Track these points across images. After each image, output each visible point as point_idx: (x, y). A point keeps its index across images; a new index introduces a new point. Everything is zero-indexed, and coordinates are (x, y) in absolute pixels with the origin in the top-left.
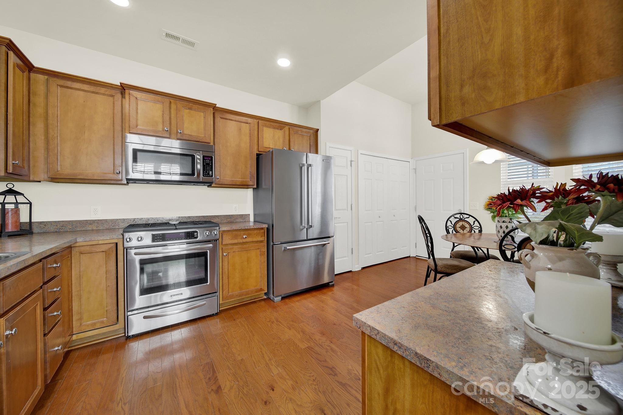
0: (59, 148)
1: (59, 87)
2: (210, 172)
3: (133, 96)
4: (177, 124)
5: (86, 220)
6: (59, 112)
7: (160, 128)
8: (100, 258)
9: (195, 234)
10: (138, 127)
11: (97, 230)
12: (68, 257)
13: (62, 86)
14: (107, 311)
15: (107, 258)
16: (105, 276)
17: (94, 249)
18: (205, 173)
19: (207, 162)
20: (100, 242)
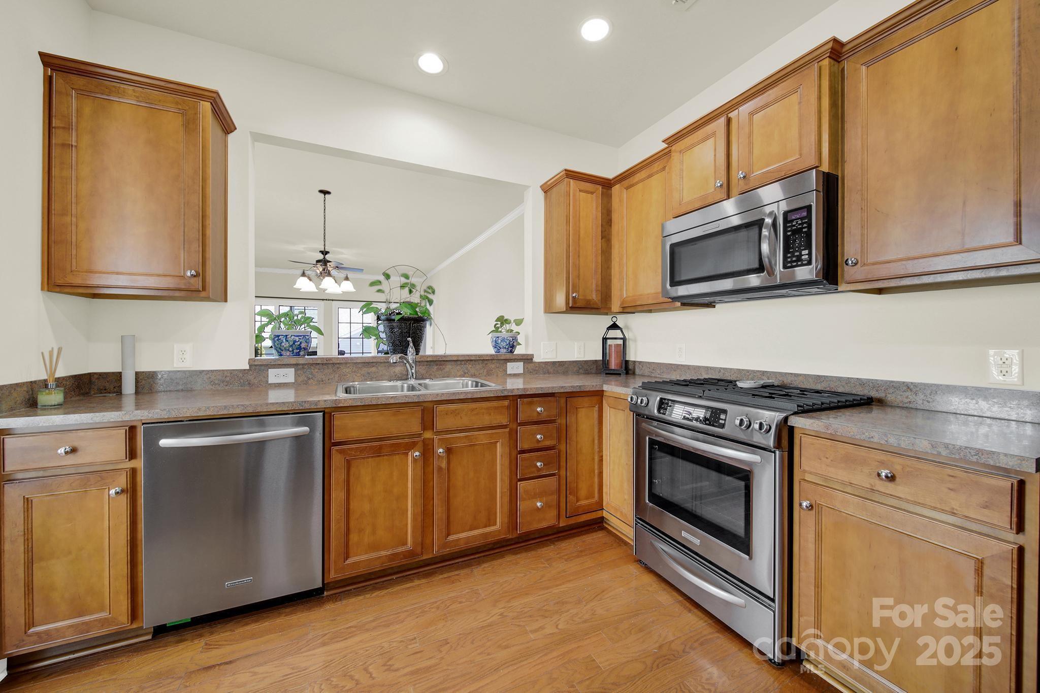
0: (625, 268)
1: (625, 191)
2: (803, 252)
6: (625, 223)
8: (621, 419)
9: (723, 417)
10: (682, 203)
12: (593, 407)
13: (627, 189)
15: (626, 421)
16: (625, 448)
17: (617, 404)
18: (789, 260)
19: (794, 226)
20: (622, 396)
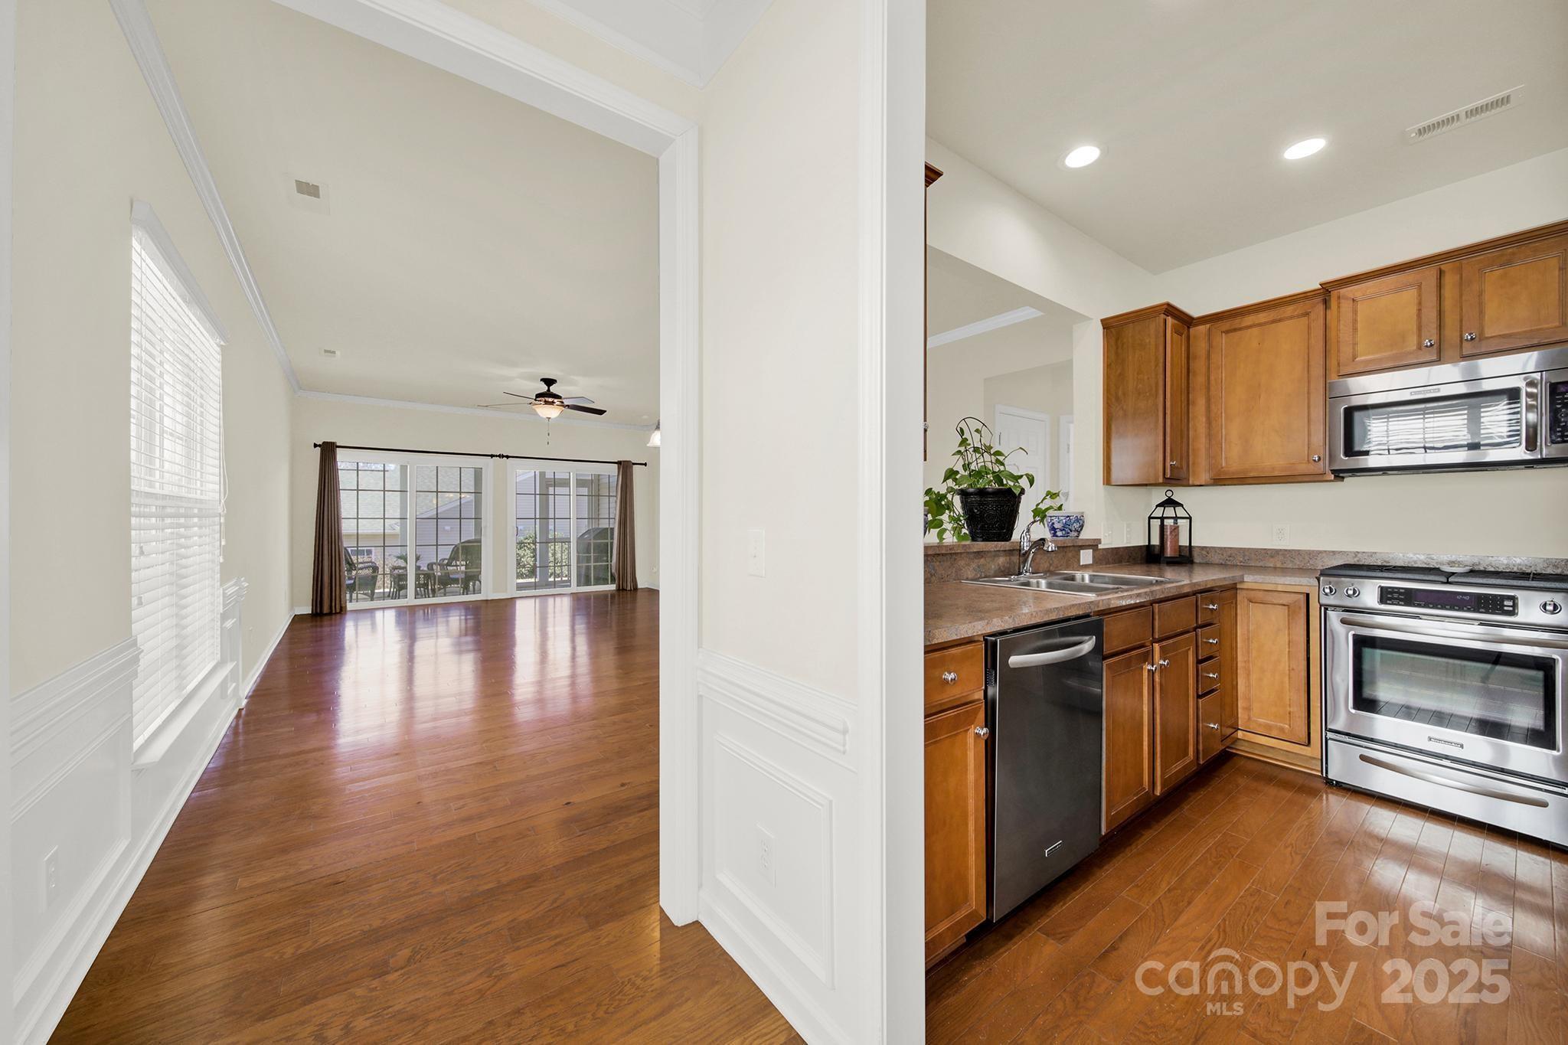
0: (1224, 430)
1: (1223, 334)
3: (1347, 299)
4: (1461, 321)
5: (1265, 549)
6: (1223, 375)
7: (1412, 343)
8: (1278, 616)
9: (1511, 604)
10: (1357, 359)
11: (1282, 568)
12: (1232, 603)
13: (1227, 332)
14: (1290, 713)
15: (1290, 618)
16: (1287, 650)
17: (1269, 598)
18: (1560, 434)
19: (1567, 398)
20: (1280, 588)
